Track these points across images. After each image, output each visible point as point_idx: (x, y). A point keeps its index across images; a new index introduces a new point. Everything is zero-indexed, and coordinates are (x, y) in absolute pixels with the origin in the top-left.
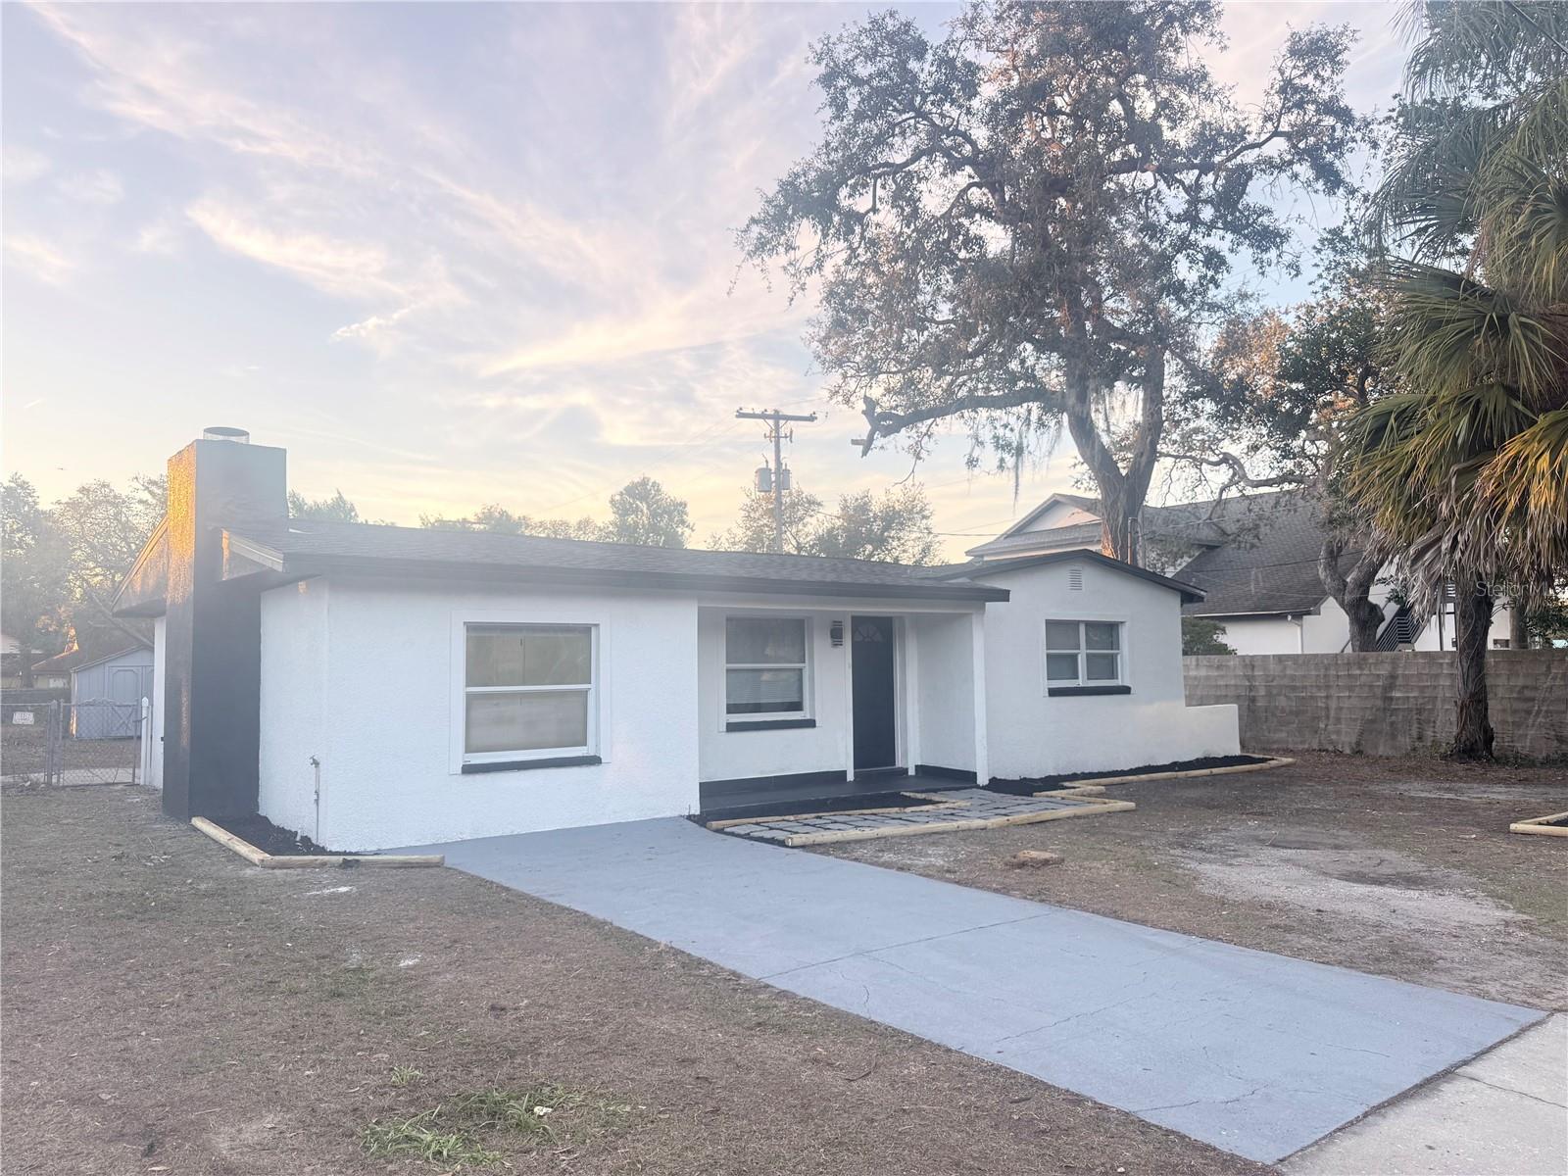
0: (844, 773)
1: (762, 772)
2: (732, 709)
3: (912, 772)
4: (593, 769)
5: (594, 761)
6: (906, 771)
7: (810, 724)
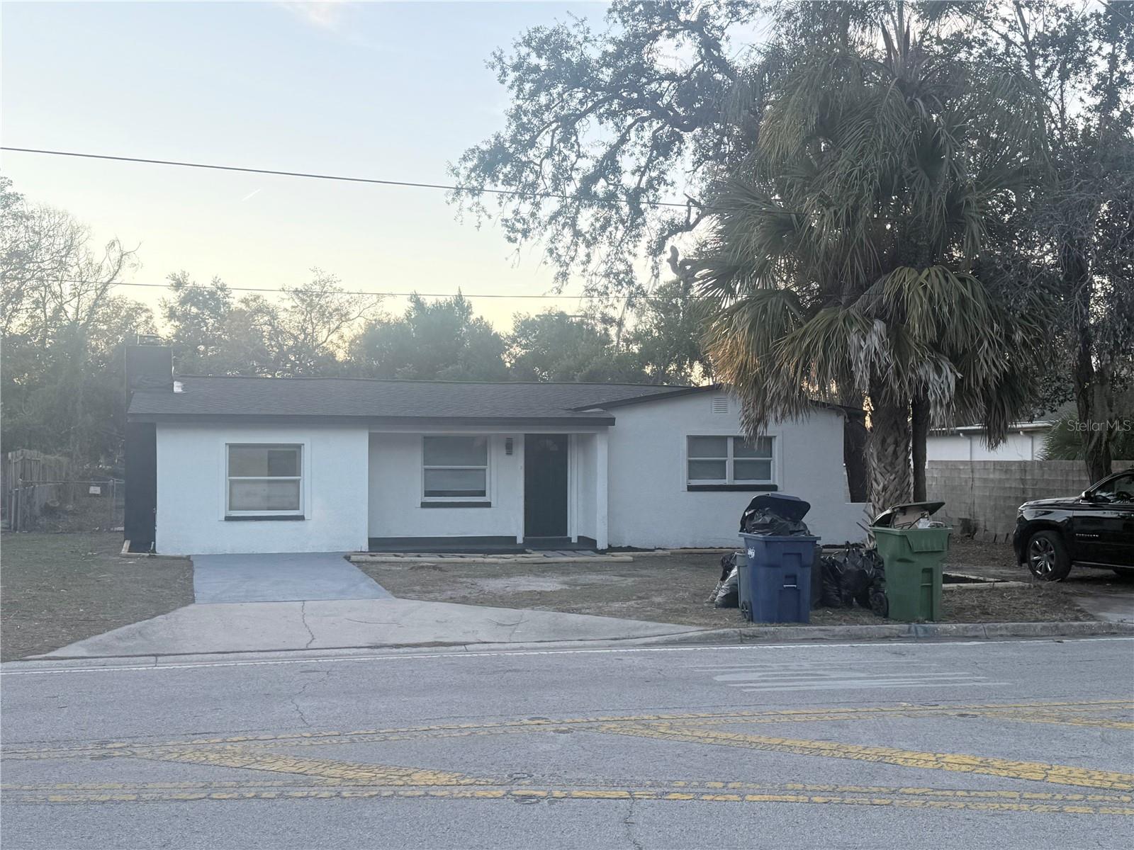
0: (515, 538)
1: (449, 534)
2: (428, 494)
3: (574, 540)
4: (300, 522)
5: (301, 518)
6: (570, 539)
7: (488, 505)
